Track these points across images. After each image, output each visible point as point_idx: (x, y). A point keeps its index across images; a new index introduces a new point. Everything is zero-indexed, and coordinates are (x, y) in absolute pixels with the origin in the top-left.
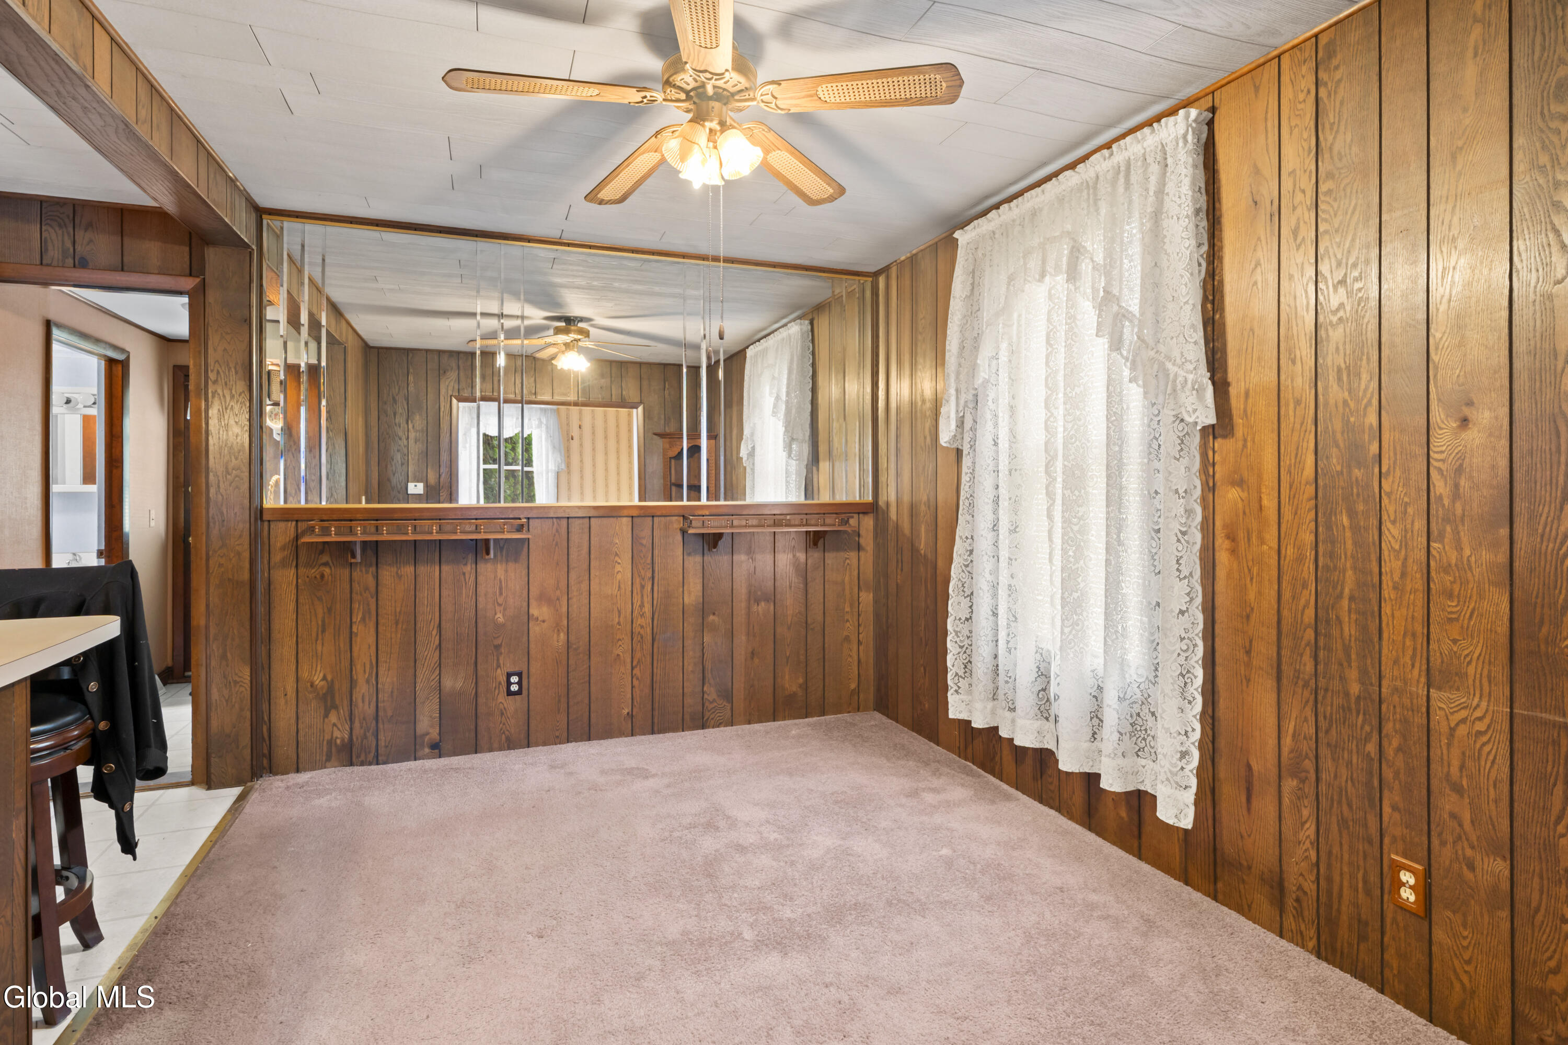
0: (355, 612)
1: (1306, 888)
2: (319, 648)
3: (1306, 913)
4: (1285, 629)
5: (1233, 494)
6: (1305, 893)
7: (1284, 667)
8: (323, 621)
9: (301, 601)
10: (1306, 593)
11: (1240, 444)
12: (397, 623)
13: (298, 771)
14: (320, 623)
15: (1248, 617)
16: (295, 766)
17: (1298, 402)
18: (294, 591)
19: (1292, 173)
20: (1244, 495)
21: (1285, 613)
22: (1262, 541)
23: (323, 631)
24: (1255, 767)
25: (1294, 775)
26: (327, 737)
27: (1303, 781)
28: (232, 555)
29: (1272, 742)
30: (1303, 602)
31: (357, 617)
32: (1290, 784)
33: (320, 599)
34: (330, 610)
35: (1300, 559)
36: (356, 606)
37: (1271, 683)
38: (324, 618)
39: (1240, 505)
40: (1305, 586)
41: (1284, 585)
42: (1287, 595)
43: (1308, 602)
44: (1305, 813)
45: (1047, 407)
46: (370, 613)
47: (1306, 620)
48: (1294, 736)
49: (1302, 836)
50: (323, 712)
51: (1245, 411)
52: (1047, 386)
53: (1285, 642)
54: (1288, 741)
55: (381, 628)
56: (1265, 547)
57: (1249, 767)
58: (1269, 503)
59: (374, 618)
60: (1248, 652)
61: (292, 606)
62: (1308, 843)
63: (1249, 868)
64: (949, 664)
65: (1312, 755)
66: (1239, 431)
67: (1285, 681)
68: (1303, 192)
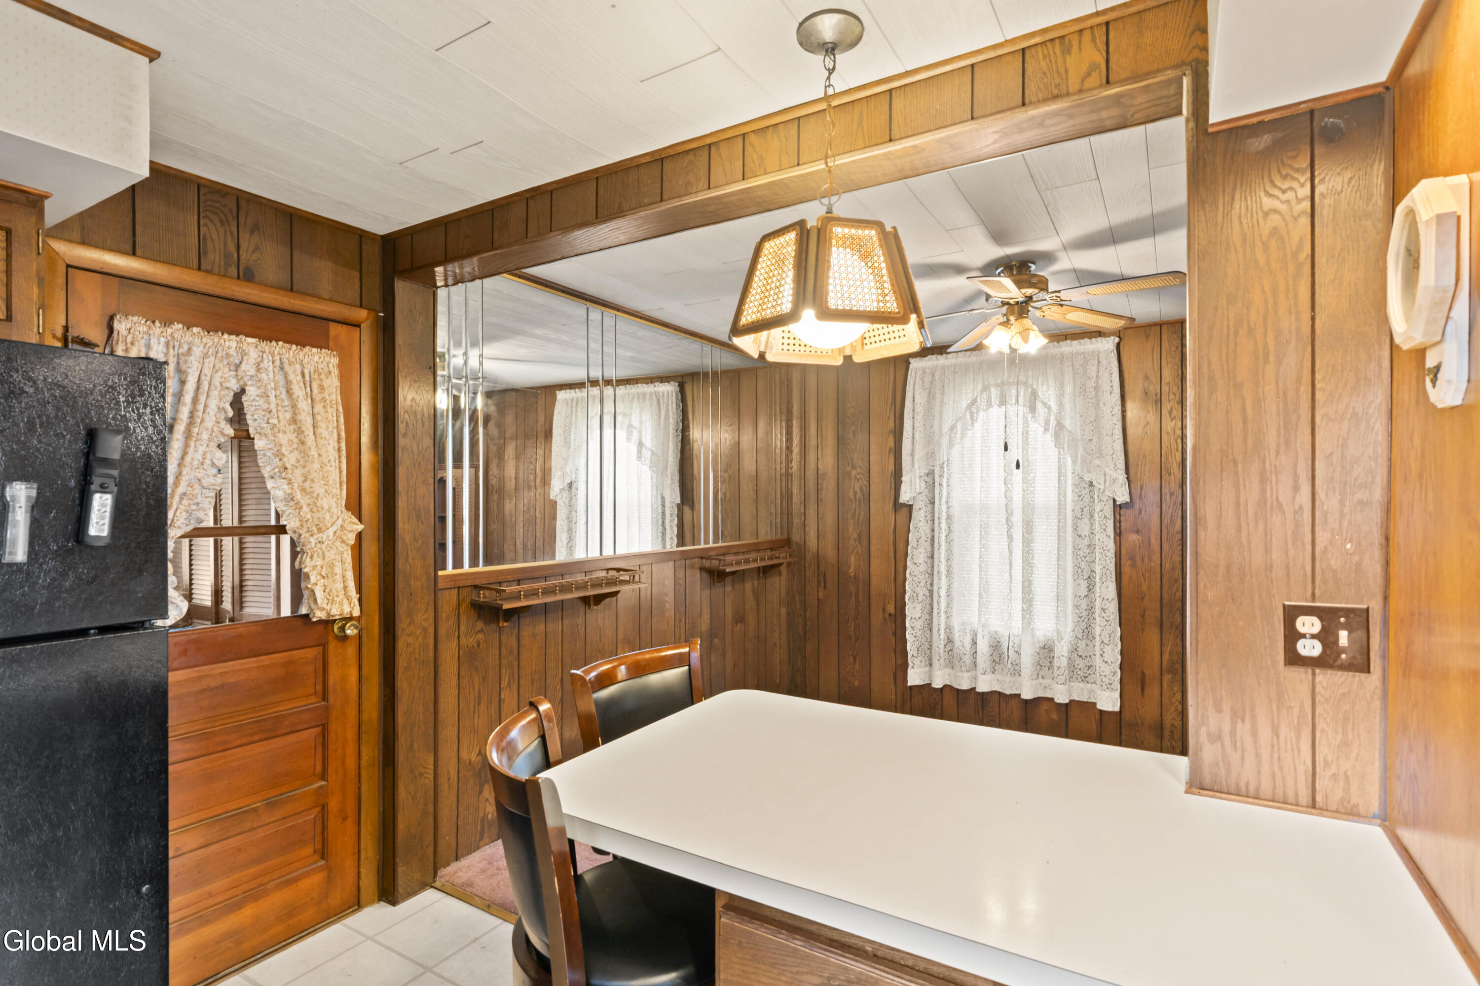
0: (503, 676)
1: (1176, 724)
2: (476, 722)
3: (1176, 736)
4: (1164, 601)
5: (1134, 538)
6: (1175, 727)
7: (1164, 621)
8: (479, 692)
9: (462, 674)
10: (1177, 585)
11: (1137, 512)
12: (533, 682)
13: (457, 859)
14: (477, 694)
15: (1142, 599)
16: (455, 855)
17: (1172, 494)
18: (456, 665)
19: (1168, 384)
20: (1140, 538)
21: (1165, 595)
22: (1151, 560)
23: (479, 703)
24: (1147, 673)
25: (1169, 672)
26: (481, 815)
27: (1175, 674)
28: (419, 632)
29: (1157, 658)
30: (1175, 589)
31: (504, 684)
32: (1167, 677)
33: (476, 669)
34: (484, 678)
35: (1173, 569)
36: (503, 671)
37: (1156, 630)
38: (479, 689)
39: (1137, 543)
40: (1176, 581)
41: (1164, 581)
42: (1166, 586)
43: (1177, 590)
44: (1176, 689)
45: (1005, 483)
46: (513, 676)
47: (1177, 597)
48: (1170, 654)
49: (1174, 700)
50: (478, 789)
51: (1140, 496)
52: (1005, 471)
53: (1165, 609)
54: (1166, 657)
55: (522, 690)
56: (1153, 564)
57: (1143, 674)
58: (1155, 543)
59: (516, 682)
60: (1143, 616)
61: (454, 682)
62: (1177, 703)
63: (1142, 723)
64: (908, 649)
65: (1180, 661)
66: (1137, 507)
67: (1165, 628)
68: (1175, 394)
